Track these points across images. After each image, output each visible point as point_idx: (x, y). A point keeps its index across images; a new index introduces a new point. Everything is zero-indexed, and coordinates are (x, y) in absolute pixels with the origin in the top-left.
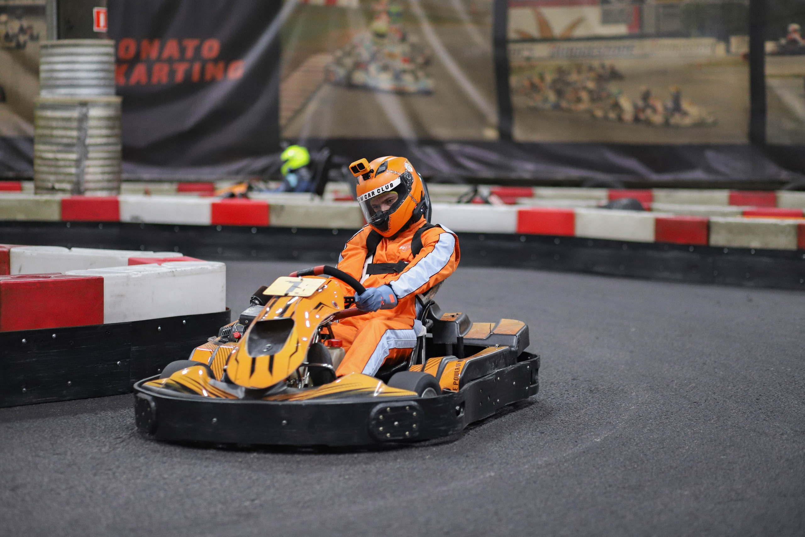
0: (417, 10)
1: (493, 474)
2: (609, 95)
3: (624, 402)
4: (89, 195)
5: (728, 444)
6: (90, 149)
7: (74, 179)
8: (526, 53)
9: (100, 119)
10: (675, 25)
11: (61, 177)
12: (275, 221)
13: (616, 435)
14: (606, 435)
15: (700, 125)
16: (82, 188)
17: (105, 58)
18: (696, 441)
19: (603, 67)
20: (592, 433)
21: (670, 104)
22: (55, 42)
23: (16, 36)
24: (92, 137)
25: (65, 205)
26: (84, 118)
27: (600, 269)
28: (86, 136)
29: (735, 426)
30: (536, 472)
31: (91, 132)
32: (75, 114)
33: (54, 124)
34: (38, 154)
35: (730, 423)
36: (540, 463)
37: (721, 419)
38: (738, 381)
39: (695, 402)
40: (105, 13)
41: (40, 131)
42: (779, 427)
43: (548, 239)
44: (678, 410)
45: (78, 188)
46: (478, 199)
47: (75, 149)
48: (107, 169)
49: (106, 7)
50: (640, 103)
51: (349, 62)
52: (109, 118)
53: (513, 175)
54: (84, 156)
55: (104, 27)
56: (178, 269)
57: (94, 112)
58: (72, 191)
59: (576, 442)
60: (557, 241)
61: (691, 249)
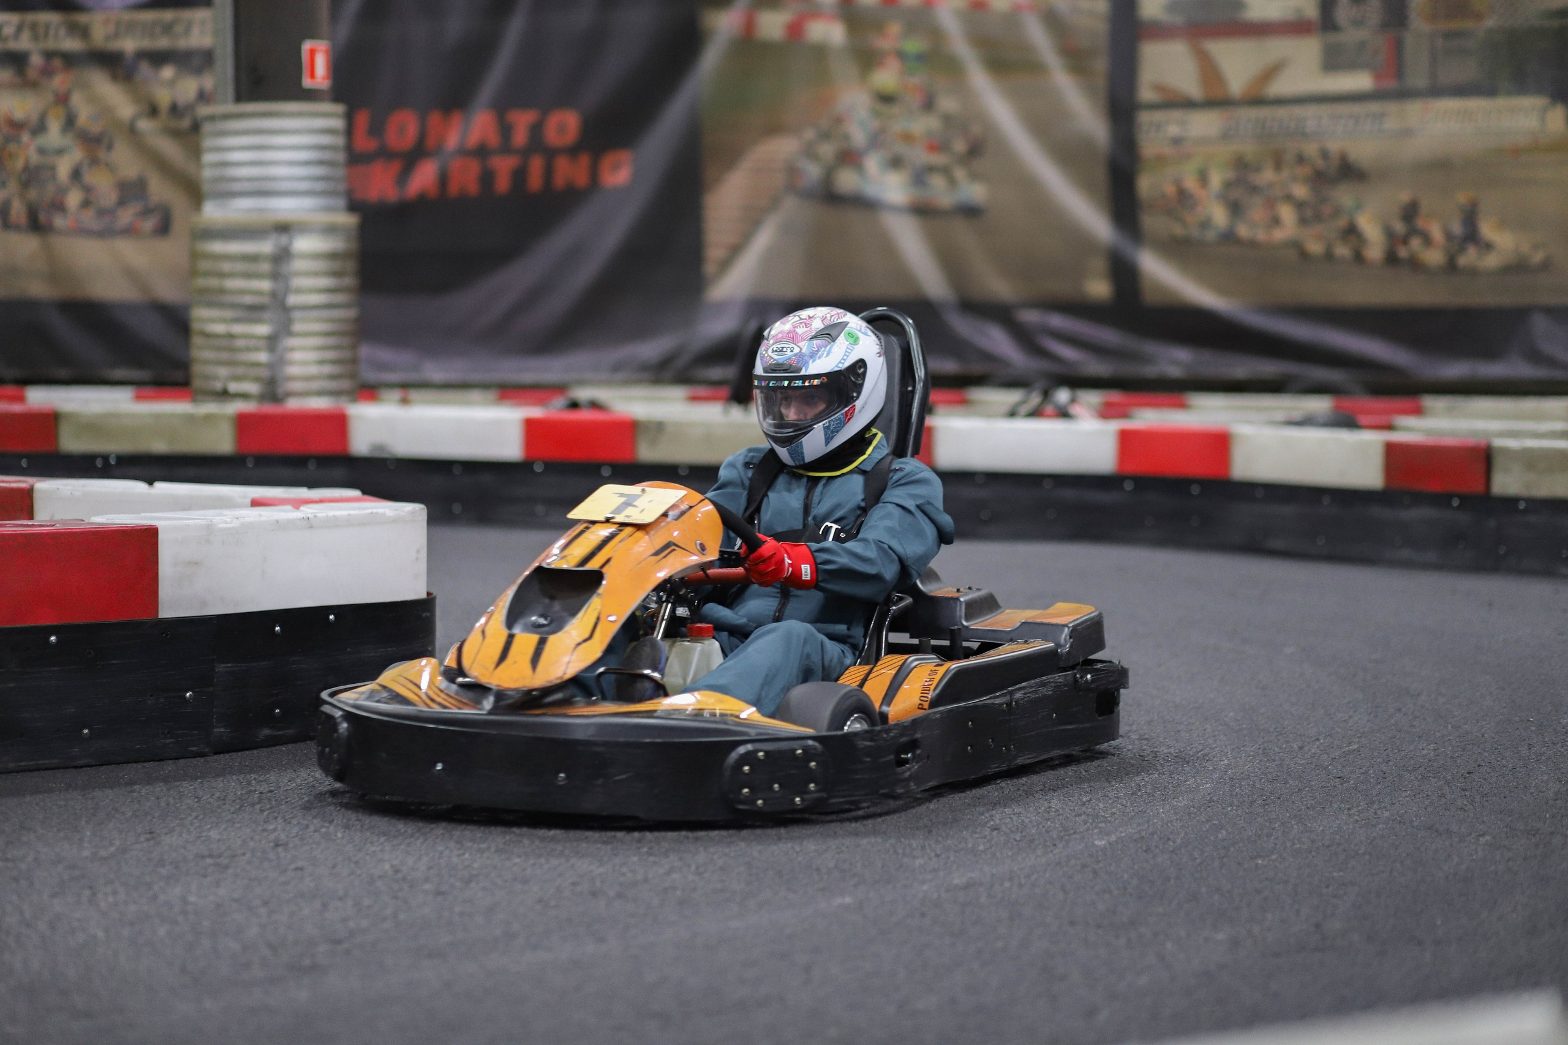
0: (961, 47)
1: (848, 900)
2: (1337, 212)
3: (1194, 777)
4: (293, 405)
5: (1361, 852)
6: (296, 315)
7: (265, 373)
8: (1173, 130)
9: (315, 256)
10: (1468, 70)
11: (240, 371)
12: (646, 453)
13: (1143, 834)
14: (1123, 835)
15: (1517, 267)
16: (280, 391)
17: (326, 140)
18: (1298, 846)
19: (1325, 154)
20: (1096, 831)
21: (1457, 228)
22: (231, 107)
23: (190, 107)
24: (299, 291)
25: (243, 422)
26: (283, 256)
27: (1278, 544)
28: (287, 290)
29: (1394, 820)
30: (939, 895)
31: (298, 282)
32: (266, 247)
33: (226, 267)
34: (196, 326)
35: (1387, 814)
36: (956, 881)
37: (1375, 806)
38: (1449, 740)
39: (1338, 778)
40: (327, 52)
41: (201, 282)
42: (1483, 822)
43: (1177, 485)
44: (1297, 790)
45: (272, 391)
46: (1049, 409)
47: (267, 315)
48: (330, 355)
49: (328, 39)
50: (1399, 227)
51: (827, 150)
52: (332, 256)
53: (1150, 371)
54: (284, 329)
55: (324, 78)
56: (320, 515)
57: (304, 243)
58: (262, 398)
59: (1055, 845)
60: (1195, 490)
61: (1456, 502)
